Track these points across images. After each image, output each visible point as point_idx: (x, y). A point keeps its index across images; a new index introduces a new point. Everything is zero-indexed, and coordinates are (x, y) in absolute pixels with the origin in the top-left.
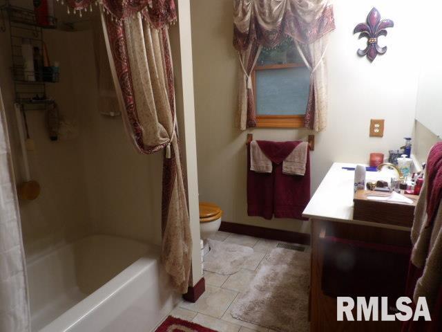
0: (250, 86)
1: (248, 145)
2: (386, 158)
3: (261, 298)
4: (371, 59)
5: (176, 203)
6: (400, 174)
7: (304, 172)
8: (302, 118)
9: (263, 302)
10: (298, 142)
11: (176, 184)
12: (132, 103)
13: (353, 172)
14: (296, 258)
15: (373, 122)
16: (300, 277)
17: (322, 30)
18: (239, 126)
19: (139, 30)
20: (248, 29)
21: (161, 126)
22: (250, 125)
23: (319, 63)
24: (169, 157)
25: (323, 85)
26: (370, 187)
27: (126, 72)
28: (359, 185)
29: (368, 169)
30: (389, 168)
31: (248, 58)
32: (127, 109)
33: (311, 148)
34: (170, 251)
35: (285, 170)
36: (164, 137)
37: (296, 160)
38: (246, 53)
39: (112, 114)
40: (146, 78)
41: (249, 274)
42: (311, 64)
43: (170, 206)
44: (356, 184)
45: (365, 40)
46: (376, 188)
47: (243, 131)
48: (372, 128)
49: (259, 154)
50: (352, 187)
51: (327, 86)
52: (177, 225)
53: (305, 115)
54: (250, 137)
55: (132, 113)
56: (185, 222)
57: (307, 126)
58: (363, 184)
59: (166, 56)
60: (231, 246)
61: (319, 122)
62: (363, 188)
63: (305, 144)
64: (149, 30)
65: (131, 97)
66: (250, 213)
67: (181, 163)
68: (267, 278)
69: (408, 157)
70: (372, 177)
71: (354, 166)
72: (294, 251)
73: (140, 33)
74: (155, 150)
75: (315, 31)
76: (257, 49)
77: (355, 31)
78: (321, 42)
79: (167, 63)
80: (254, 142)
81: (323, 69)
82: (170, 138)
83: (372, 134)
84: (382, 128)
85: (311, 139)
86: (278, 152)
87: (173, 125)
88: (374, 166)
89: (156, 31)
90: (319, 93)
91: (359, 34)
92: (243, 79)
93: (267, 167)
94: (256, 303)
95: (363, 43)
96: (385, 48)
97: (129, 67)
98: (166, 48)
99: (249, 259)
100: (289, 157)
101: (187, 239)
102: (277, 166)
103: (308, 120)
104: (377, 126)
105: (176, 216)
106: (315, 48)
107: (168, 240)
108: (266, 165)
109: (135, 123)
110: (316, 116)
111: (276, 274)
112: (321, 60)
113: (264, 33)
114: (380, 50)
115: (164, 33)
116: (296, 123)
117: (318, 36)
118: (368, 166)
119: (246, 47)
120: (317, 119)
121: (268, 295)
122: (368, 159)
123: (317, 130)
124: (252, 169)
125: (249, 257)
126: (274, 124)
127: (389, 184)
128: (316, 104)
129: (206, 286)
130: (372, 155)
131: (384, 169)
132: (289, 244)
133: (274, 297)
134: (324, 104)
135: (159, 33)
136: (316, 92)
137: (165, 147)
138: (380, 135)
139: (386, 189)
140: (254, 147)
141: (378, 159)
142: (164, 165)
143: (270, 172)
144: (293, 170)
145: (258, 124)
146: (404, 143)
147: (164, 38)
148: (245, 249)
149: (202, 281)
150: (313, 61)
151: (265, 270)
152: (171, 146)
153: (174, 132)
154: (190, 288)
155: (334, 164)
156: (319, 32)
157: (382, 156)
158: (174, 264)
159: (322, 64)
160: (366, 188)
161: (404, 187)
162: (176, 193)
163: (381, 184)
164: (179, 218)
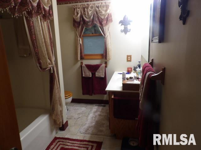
0: (81, 43)
1: (81, 66)
2: (133, 69)
3: (91, 125)
4: (126, 33)
5: (56, 91)
6: (137, 74)
7: (104, 76)
8: (102, 55)
9: (92, 126)
10: (101, 65)
11: (55, 83)
12: (37, 51)
13: (122, 75)
14: (102, 109)
15: (128, 56)
16: (105, 116)
17: (108, 22)
18: (77, 59)
19: (39, 22)
20: (79, 20)
21: (49, 60)
22: (82, 58)
23: (107, 34)
24: (52, 72)
25: (109, 42)
26: (127, 79)
27: (34, 39)
28: (124, 79)
29: (127, 74)
30: (134, 72)
31: (80, 31)
32: (35, 54)
33: (106, 67)
34: (54, 110)
35: (97, 75)
36: (50, 65)
37: (101, 71)
38: (79, 29)
39: (25, 56)
40: (42, 41)
41: (85, 118)
42: (104, 34)
43: (54, 92)
44: (123, 78)
45: (123, 26)
46: (129, 79)
47: (79, 61)
48: (127, 58)
49: (86, 70)
50: (121, 80)
51: (111, 43)
52: (57, 99)
53: (103, 54)
54: (82, 63)
55: (37, 55)
56: (60, 98)
57: (104, 58)
58: (125, 78)
59: (49, 33)
60: (77, 108)
61: (109, 56)
62: (125, 80)
63: (104, 65)
64: (42, 22)
65: (37, 49)
66: (83, 94)
67: (57, 74)
68: (92, 118)
69: (140, 68)
70: (128, 76)
71: (122, 72)
72: (102, 107)
73: (39, 24)
74: (47, 70)
75: (105, 22)
76: (83, 28)
77: (120, 23)
78: (108, 27)
79: (50, 35)
80: (84, 65)
81: (109, 37)
82: (52, 65)
83: (128, 61)
84: (131, 58)
85: (106, 63)
86: (93, 68)
87: (53, 59)
88: (129, 72)
89: (45, 23)
90: (108, 45)
91: (121, 24)
92: (78, 40)
93: (90, 75)
94: (89, 127)
95: (122, 27)
96: (130, 30)
97: (35, 37)
98: (49, 29)
99: (84, 112)
100: (98, 70)
101: (61, 105)
102: (94, 74)
103: (104, 56)
104: (129, 57)
105: (56, 96)
106: (105, 28)
107: (53, 106)
108: (89, 74)
109: (39, 59)
110: (108, 54)
111: (96, 116)
112: (108, 33)
113: (86, 22)
114: (128, 30)
115: (48, 23)
116: (99, 57)
117: (107, 24)
118: (127, 72)
119: (78, 27)
120: (108, 56)
121: (94, 124)
122: (127, 70)
123: (108, 60)
124: (83, 76)
125: (84, 111)
126: (91, 58)
127: (134, 78)
128: (107, 50)
129: (69, 124)
130: (128, 68)
131: (132, 73)
132: (100, 105)
133: (96, 124)
134: (110, 50)
135: (46, 23)
136: (107, 45)
137: (50, 69)
138: (130, 61)
139: (132, 79)
140: (84, 67)
141: (130, 69)
142: (50, 76)
143: (91, 76)
144: (100, 75)
145: (85, 58)
146: (138, 63)
147: (48, 25)
148: (82, 109)
149: (67, 122)
150: (105, 33)
151: (91, 115)
152: (53, 68)
153: (54, 62)
154: (63, 125)
155: (115, 72)
156: (107, 22)
157: (131, 68)
158: (56, 115)
159: (109, 35)
160: (126, 80)
161: (138, 78)
162: (56, 87)
163: (131, 78)
164: (57, 96)
